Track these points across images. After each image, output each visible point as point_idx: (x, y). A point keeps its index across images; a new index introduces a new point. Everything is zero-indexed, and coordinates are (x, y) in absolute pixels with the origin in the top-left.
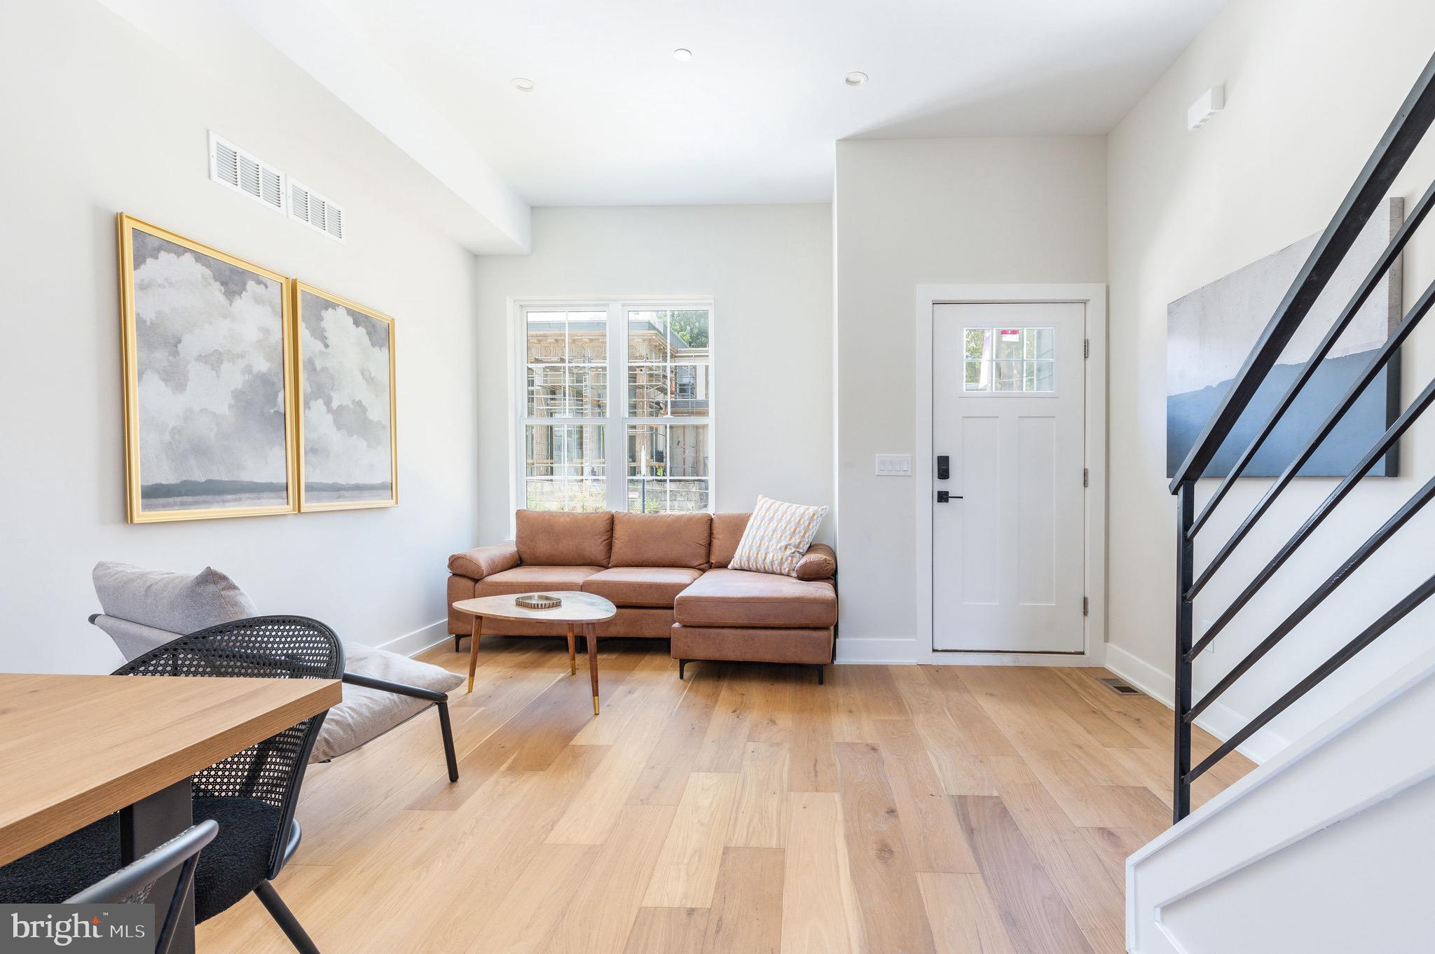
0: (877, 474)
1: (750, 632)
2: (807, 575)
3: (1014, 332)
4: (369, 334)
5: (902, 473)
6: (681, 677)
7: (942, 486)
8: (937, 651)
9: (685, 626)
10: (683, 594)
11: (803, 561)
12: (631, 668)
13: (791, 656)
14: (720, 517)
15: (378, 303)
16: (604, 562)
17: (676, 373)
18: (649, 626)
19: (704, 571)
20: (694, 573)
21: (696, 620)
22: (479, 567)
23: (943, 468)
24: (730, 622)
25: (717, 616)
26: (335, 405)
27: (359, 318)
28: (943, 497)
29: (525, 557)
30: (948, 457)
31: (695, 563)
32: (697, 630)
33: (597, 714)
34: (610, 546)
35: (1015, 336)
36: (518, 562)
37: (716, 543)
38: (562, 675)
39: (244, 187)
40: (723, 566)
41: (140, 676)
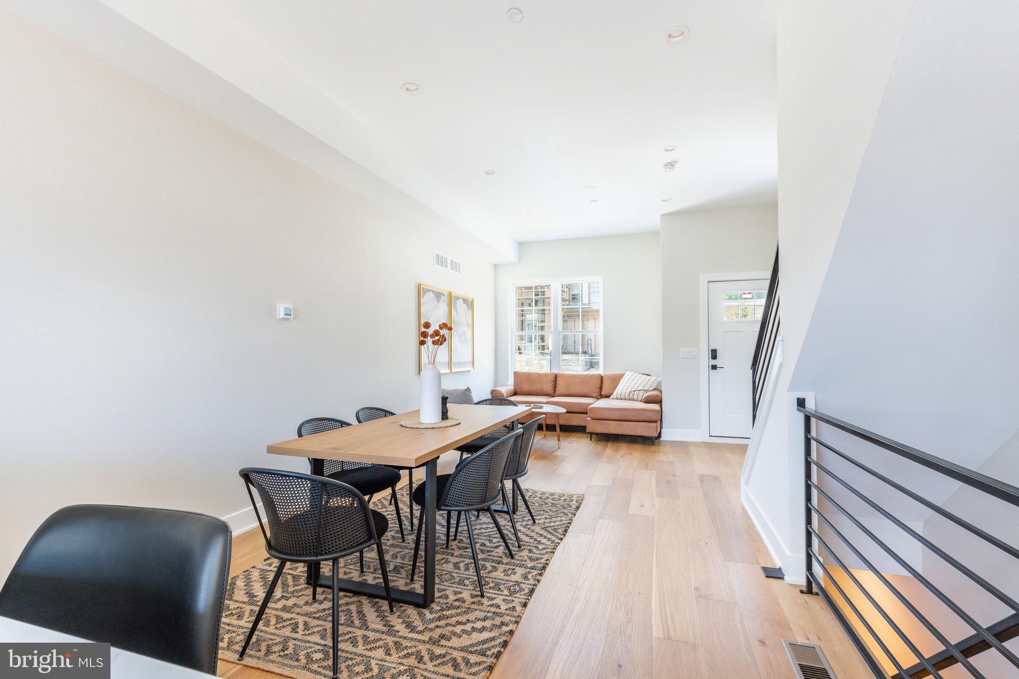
0: (681, 357)
1: (621, 422)
2: (648, 401)
3: (749, 293)
4: (467, 305)
5: (693, 357)
6: (591, 440)
7: (714, 362)
8: (712, 436)
9: (592, 419)
10: (591, 406)
11: (646, 395)
12: (569, 437)
13: (639, 433)
14: (605, 375)
15: (469, 295)
16: (552, 394)
17: (569, 288)
18: (576, 421)
19: (598, 399)
20: (595, 400)
21: (597, 417)
22: (502, 394)
23: (714, 354)
24: (612, 418)
25: (607, 415)
26: (459, 333)
27: (465, 301)
28: (714, 367)
29: (518, 391)
30: (716, 350)
31: (594, 395)
32: (598, 421)
33: (559, 448)
34: (555, 387)
35: (750, 295)
36: (515, 393)
37: (604, 386)
38: (540, 437)
39: (441, 265)
40: (608, 397)
41: (481, 405)
